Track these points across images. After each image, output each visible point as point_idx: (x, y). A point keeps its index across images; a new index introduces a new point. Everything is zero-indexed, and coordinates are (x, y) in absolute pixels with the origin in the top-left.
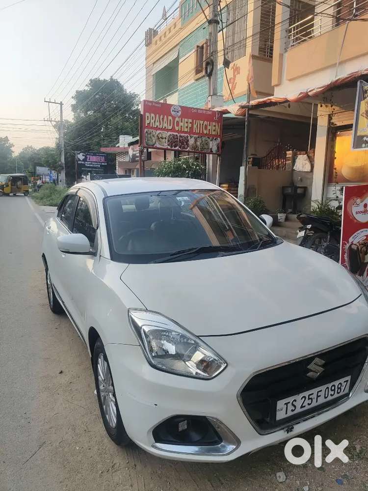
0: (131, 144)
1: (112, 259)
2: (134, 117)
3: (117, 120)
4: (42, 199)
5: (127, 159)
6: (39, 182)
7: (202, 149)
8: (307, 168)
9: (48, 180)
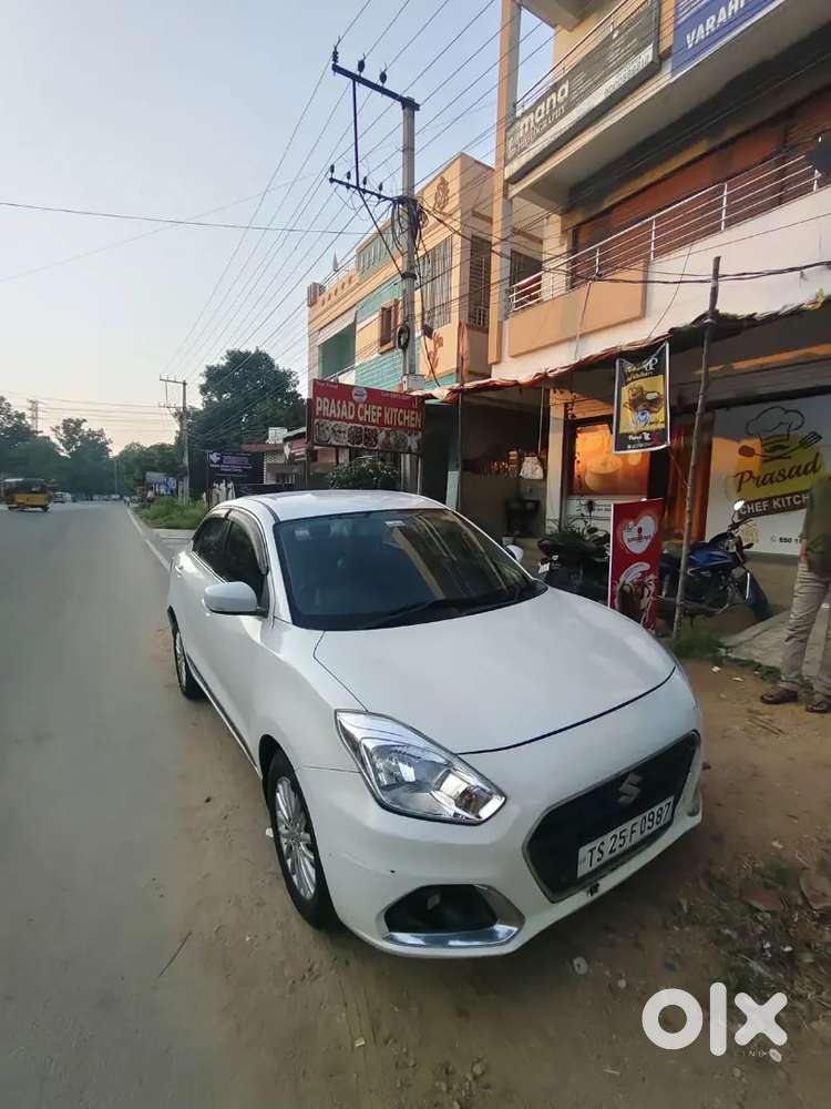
0: (286, 440)
1: (294, 623)
2: (289, 402)
3: (264, 407)
4: (155, 518)
5: (280, 460)
6: (150, 494)
7: (397, 446)
8: (539, 474)
9: (162, 491)
